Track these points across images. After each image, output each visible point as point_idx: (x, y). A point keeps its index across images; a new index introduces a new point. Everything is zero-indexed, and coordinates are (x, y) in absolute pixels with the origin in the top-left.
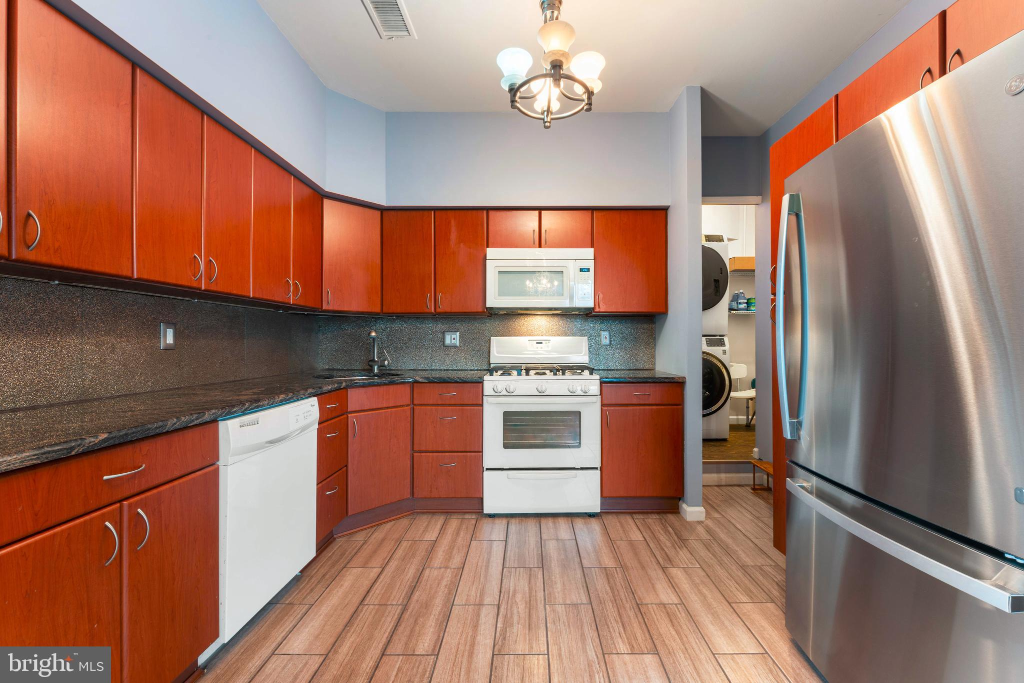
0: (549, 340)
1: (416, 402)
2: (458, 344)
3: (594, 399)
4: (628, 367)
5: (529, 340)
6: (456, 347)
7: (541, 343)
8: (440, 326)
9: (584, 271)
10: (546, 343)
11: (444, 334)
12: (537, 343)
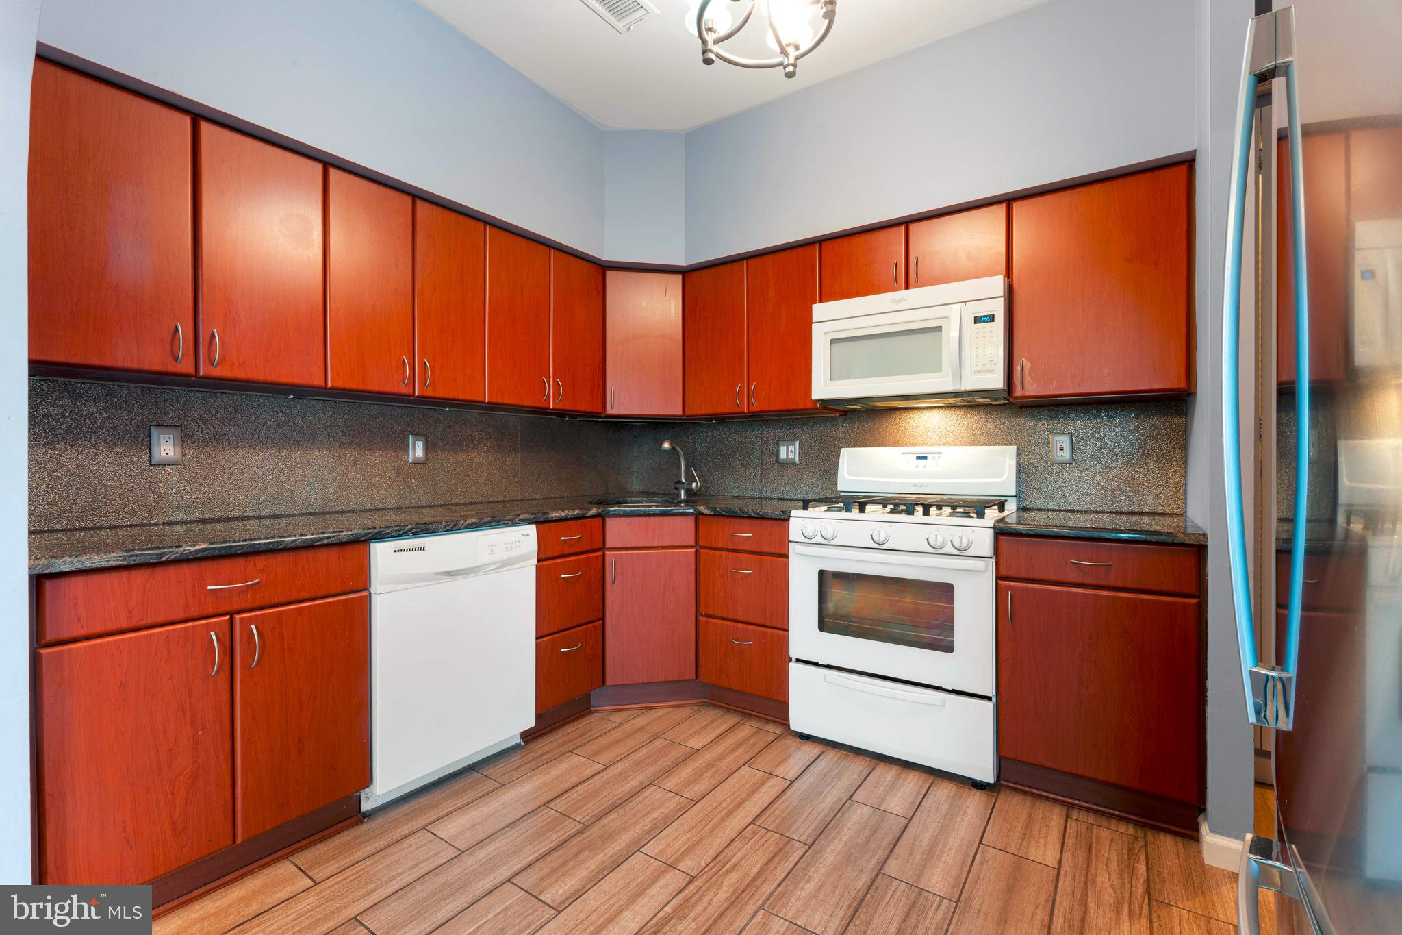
0: (941, 453)
1: (702, 543)
2: (797, 460)
3: (980, 564)
4: (1115, 508)
5: (903, 453)
6: (794, 464)
7: (925, 458)
8: (771, 433)
9: (985, 322)
10: (934, 458)
11: (778, 444)
12: (918, 458)
